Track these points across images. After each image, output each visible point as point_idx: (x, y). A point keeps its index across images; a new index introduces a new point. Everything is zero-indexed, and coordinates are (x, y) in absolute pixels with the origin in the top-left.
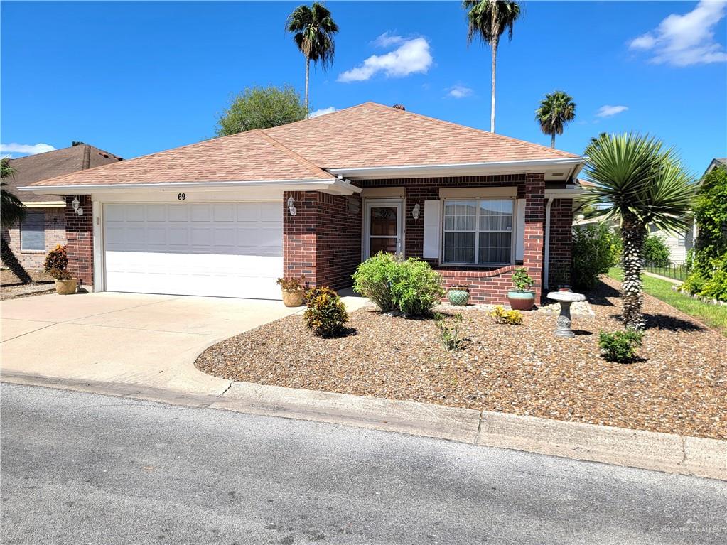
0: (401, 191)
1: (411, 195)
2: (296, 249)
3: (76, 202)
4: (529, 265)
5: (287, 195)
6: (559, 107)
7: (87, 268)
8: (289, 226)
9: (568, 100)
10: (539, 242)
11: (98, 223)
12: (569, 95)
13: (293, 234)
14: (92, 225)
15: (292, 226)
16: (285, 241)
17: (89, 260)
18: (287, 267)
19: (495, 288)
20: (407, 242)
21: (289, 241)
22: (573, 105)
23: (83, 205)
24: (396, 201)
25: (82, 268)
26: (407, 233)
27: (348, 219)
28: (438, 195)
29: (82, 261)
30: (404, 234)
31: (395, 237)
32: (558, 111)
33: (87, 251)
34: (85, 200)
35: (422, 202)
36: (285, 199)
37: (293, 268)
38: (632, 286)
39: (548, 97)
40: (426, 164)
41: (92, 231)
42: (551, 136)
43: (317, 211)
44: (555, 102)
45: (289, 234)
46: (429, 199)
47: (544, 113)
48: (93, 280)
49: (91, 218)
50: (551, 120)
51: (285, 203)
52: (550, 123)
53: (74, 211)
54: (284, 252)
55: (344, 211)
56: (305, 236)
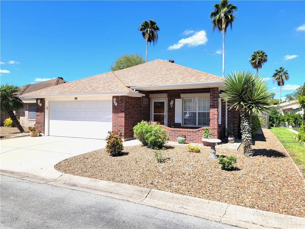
0: (165, 95)
1: (170, 97)
2: (117, 119)
3: (39, 101)
4: (212, 127)
5: (114, 97)
6: (259, 56)
7: (42, 126)
8: (114, 110)
9: (264, 53)
10: (216, 116)
11: (47, 109)
12: (264, 51)
13: (116, 113)
14: (45, 110)
15: (116, 110)
16: (113, 116)
17: (43, 123)
18: (114, 126)
19: (198, 136)
20: (168, 116)
21: (114, 116)
22: (266, 56)
23: (42, 102)
24: (164, 99)
25: (41, 126)
26: (168, 112)
27: (143, 107)
28: (180, 96)
29: (41, 124)
30: (167, 113)
31: (164, 114)
32: (259, 59)
33: (42, 120)
34: (42, 100)
35: (174, 99)
36: (113, 99)
37: (116, 127)
38: (246, 137)
39: (255, 53)
40: (168, 84)
41: (44, 112)
42: (256, 69)
43: (125, 104)
44: (257, 55)
45: (114, 113)
46: (177, 98)
47: (253, 59)
48: (44, 131)
49: (45, 107)
50: (256, 62)
51: (113, 101)
52: (256, 63)
53: (38, 104)
54: (113, 120)
55: (141, 104)
56: (120, 114)
